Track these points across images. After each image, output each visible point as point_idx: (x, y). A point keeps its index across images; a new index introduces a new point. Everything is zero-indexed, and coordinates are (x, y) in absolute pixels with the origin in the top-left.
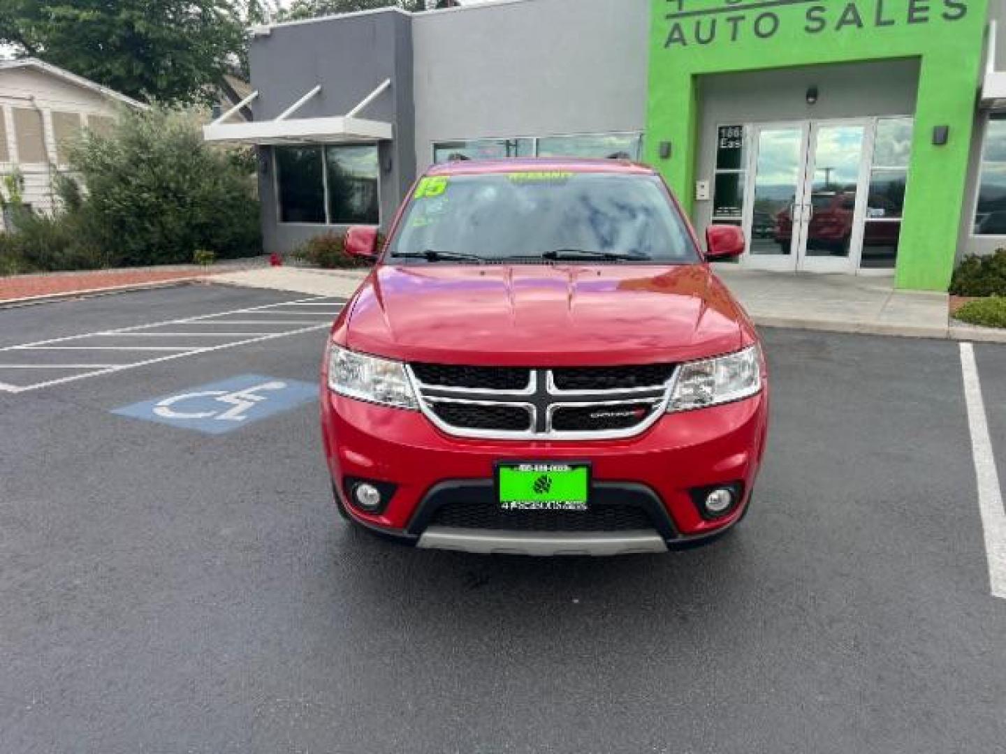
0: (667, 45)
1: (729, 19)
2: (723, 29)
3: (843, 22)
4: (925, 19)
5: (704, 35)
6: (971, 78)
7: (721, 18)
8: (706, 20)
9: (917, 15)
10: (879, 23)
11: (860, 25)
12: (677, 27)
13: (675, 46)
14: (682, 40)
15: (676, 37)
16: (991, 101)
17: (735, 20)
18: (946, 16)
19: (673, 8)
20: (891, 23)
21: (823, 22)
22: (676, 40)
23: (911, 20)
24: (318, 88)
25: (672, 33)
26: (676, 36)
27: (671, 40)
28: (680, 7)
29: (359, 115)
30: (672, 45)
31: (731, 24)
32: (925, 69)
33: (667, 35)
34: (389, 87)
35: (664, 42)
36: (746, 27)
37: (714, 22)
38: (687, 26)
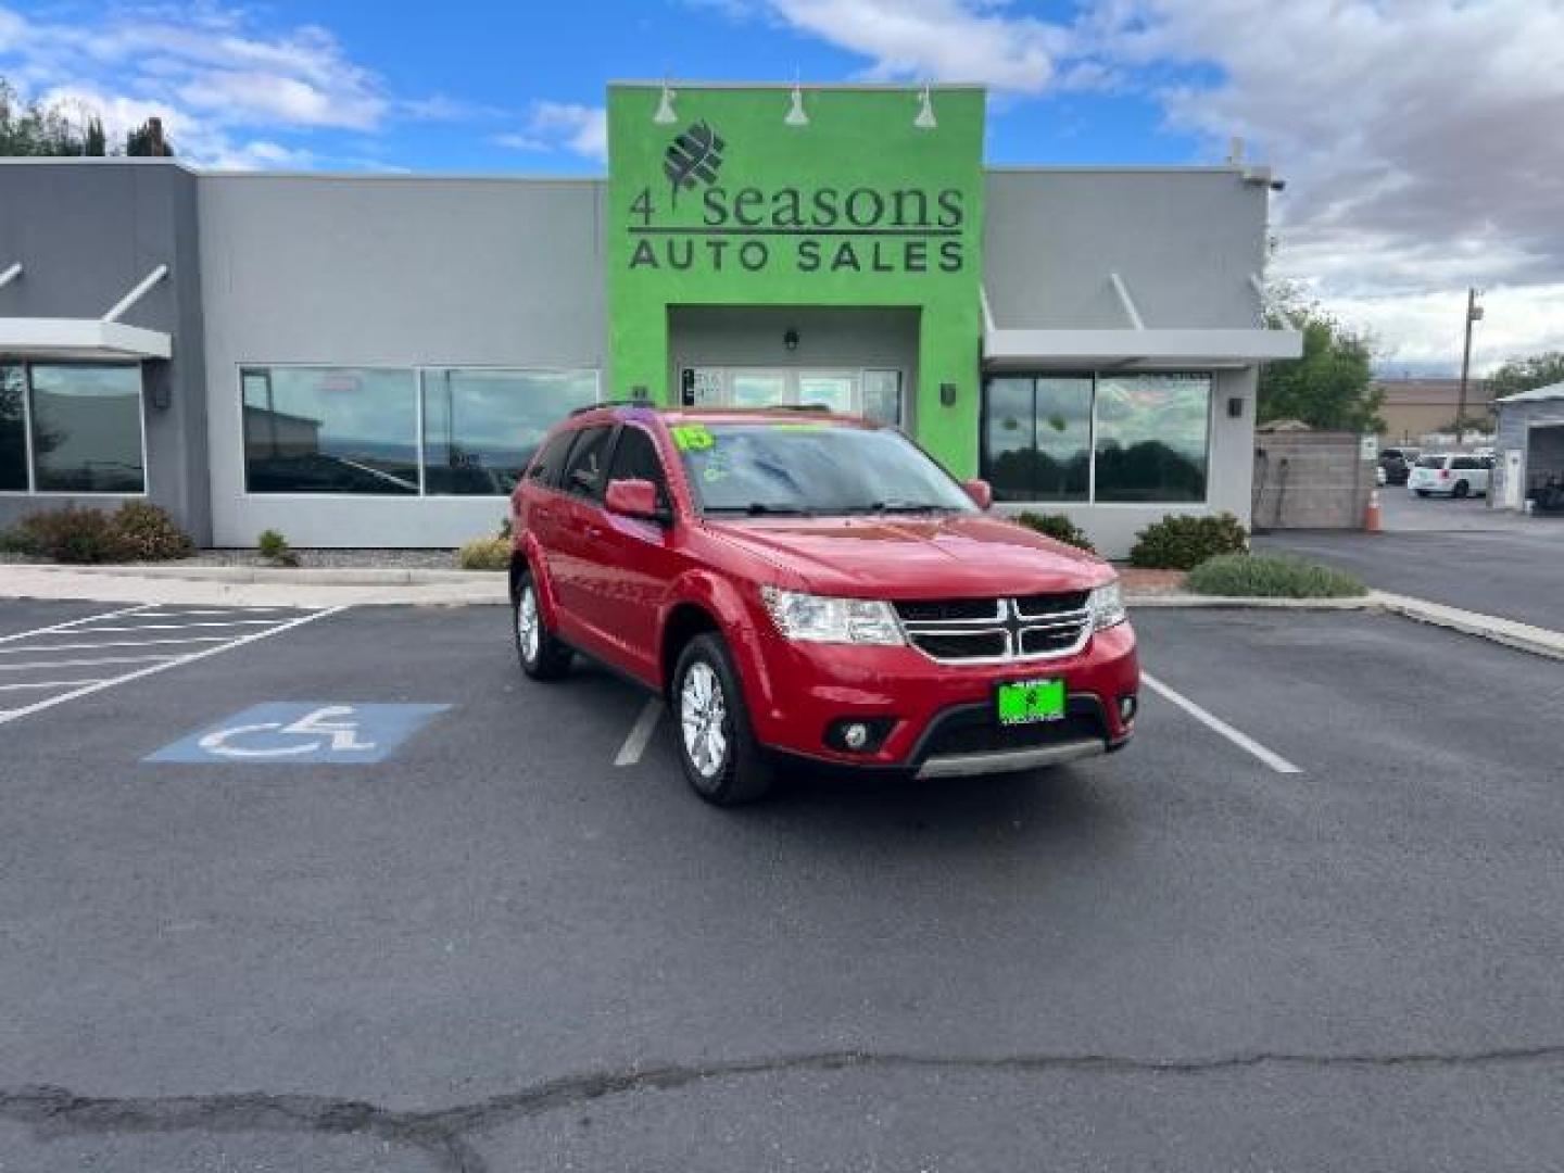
0: (633, 265)
1: (709, 244)
2: (703, 255)
3: (838, 262)
4: (923, 268)
5: (681, 258)
6: (974, 334)
7: (700, 241)
8: (680, 240)
9: (915, 262)
10: (877, 267)
11: (857, 267)
12: (644, 244)
13: (642, 268)
14: (651, 260)
15: (643, 256)
16: (992, 359)
17: (718, 245)
18: (943, 267)
19: (638, 220)
20: (888, 268)
21: (816, 258)
22: (644, 261)
23: (909, 267)
24: (16, 269)
25: (638, 252)
26: (644, 254)
27: (636, 261)
28: (647, 222)
29: (126, 318)
30: (638, 266)
31: (711, 250)
32: (926, 322)
33: (632, 252)
34: (165, 277)
35: (630, 261)
36: (730, 255)
37: (690, 244)
38: (658, 245)
